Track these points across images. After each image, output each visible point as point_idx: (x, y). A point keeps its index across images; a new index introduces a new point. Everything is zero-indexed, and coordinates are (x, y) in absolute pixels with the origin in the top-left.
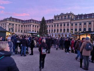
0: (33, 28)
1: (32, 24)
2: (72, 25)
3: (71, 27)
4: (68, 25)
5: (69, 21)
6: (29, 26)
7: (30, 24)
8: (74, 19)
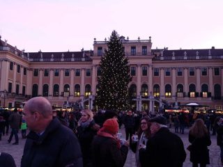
2: (157, 73)
5: (149, 61)
8: (162, 58)
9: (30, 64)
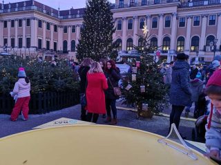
0: (40, 33)
1: (35, 15)
2: (182, 24)
3: (178, 33)
4: (168, 24)
5: (174, 10)
6: (24, 23)
7: (28, 16)
8: (191, 4)
9: (60, 22)
